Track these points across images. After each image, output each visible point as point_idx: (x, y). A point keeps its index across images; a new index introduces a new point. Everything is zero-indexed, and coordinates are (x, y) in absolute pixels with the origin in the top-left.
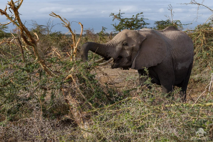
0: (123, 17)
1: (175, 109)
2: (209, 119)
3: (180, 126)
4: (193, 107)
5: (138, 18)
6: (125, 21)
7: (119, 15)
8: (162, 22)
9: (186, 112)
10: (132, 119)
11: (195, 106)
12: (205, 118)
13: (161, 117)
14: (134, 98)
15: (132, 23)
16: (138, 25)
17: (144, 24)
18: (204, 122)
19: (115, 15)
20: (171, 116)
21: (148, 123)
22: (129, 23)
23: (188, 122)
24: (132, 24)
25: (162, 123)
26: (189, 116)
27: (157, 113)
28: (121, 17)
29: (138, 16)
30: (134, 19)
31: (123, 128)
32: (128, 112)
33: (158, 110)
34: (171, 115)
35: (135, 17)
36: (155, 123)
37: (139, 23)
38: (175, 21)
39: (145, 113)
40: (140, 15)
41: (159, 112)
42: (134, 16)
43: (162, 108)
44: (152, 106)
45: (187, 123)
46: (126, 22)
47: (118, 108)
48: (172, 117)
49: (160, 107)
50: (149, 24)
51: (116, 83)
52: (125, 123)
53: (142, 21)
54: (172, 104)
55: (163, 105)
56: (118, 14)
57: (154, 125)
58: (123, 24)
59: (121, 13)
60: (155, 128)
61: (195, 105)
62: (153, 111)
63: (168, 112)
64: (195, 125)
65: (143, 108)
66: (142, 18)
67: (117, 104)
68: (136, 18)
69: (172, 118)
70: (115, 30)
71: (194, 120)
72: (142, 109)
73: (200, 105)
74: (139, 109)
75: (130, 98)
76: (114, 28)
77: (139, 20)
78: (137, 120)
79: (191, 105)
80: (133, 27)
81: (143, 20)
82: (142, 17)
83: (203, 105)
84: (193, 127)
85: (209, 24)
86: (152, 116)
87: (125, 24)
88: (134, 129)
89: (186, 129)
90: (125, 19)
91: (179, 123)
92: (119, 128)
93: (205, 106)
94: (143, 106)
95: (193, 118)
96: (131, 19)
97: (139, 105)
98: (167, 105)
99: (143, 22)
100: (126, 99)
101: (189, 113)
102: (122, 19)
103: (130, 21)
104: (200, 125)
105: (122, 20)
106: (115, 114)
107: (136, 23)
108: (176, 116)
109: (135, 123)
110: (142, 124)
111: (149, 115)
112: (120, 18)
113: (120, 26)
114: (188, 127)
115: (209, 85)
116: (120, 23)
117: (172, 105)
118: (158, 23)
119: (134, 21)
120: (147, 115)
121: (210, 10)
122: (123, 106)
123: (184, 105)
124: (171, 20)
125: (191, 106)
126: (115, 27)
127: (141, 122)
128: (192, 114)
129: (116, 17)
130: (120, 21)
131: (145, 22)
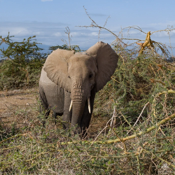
0: (13, 40)
1: (73, 147)
2: (110, 158)
3: (78, 167)
4: (93, 145)
5: (30, 42)
6: (15, 46)
7: (8, 38)
9: (85, 150)
10: (22, 159)
11: (95, 144)
12: (106, 157)
13: (56, 156)
14: (24, 134)
15: (24, 48)
16: (30, 50)
17: (37, 49)
18: (105, 161)
19: (3, 38)
20: (67, 156)
21: (40, 163)
22: (19, 48)
23: (87, 162)
24: (22, 49)
25: (57, 163)
26: (88, 155)
27: (51, 152)
28: (10, 41)
29: (30, 40)
30: (26, 43)
31: (11, 169)
32: (18, 151)
33: (52, 148)
34: (68, 154)
35: (26, 41)
36: (49, 163)
37: (31, 48)
38: (73, 47)
39: (38, 152)
40: (32, 39)
41: (53, 151)
42: (25, 39)
43: (58, 146)
44: (45, 144)
45: (85, 163)
46: (16, 47)
47: (6, 147)
48: (69, 156)
49: (55, 145)
50: (42, 49)
51: (3, 117)
52: (13, 164)
53: (35, 45)
54: (68, 141)
55: (58, 143)
56: (7, 37)
57: (47, 166)
58: (12, 49)
59: (10, 36)
60: (49, 169)
61: (95, 142)
62: (47, 149)
63: (64, 151)
64: (94, 165)
65: (35, 146)
66: (34, 43)
67: (5, 142)
68: (28, 43)
69: (69, 157)
70: (3, 56)
71: (93, 159)
72: (34, 147)
73: (101, 142)
74: (30, 148)
75: (20, 134)
76: (2, 53)
77: (31, 45)
78: (28, 160)
79: (91, 142)
80: (23, 53)
81: (36, 45)
82: (35, 41)
83: (104, 143)
84: (92, 167)
86: (45, 156)
87: (15, 49)
88: (25, 170)
89: (84, 170)
90: (15, 43)
91: (76, 163)
92: (7, 169)
93: (106, 143)
94: (35, 144)
95: (93, 158)
96: (22, 43)
97: (30, 143)
98: (63, 143)
99: (35, 47)
100: (16, 136)
101: (88, 151)
102: (11, 42)
103: (21, 45)
104: (100, 165)
105: (12, 45)
106: (2, 154)
107: (28, 48)
108: (74, 155)
109: (26, 164)
110: (34, 164)
111: (42, 155)
112: (8, 42)
113: (9, 51)
114: (86, 168)
115: (111, 120)
116: (9, 47)
117: (69, 143)
118: (53, 48)
119: (26, 45)
120: (40, 154)
122: (12, 145)
123: (83, 142)
125: (91, 144)
126: (3, 52)
127: (33, 162)
128: (91, 153)
129: (4, 40)
130: (9, 46)
131: (38, 47)
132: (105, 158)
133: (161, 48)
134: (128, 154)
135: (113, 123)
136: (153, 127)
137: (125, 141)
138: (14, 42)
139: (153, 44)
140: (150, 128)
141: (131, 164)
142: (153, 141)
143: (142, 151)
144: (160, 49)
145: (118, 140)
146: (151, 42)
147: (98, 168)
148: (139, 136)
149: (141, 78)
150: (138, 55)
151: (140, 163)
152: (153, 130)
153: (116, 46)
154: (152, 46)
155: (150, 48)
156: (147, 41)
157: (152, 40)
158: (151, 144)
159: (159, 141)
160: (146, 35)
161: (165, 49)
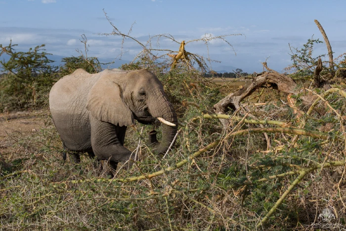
0: (16, 49)
1: (85, 187)
2: (133, 200)
3: (93, 211)
4: (111, 184)
5: (38, 52)
6: (19, 57)
7: (10, 47)
8: (72, 58)
9: (100, 191)
10: (22, 203)
11: (114, 182)
12: (127, 199)
13: (66, 198)
14: (25, 171)
15: (29, 59)
16: (37, 63)
17: (47, 61)
18: (127, 205)
19: (3, 47)
20: (78, 198)
22: (24, 59)
23: (104, 205)
24: (28, 60)
25: (65, 208)
26: (105, 197)
27: (59, 193)
28: (12, 50)
29: (38, 49)
30: (32, 54)
31: (9, 216)
34: (80, 196)
35: (33, 50)
36: (56, 207)
37: (39, 59)
38: (91, 59)
39: (41, 194)
40: (40, 48)
41: (62, 192)
42: (31, 49)
46: (20, 59)
48: (80, 199)
49: (63, 185)
50: (53, 61)
53: (43, 56)
55: (67, 183)
56: (8, 46)
57: (53, 211)
58: (15, 61)
59: (12, 45)
60: (55, 216)
61: (114, 180)
62: (53, 190)
63: (75, 192)
64: (113, 209)
66: (43, 53)
68: (35, 53)
69: (80, 201)
70: (3, 70)
72: (36, 188)
73: (122, 180)
74: (32, 189)
76: (2, 66)
77: (39, 56)
79: (109, 180)
80: (29, 65)
81: (46, 55)
82: (44, 51)
83: (125, 180)
84: (111, 212)
85: (138, 63)
87: (19, 61)
88: (25, 217)
90: (18, 54)
91: (90, 206)
92: (3, 215)
93: (128, 181)
94: (38, 184)
95: (111, 200)
96: (27, 53)
97: (32, 183)
99: (44, 58)
100: (13, 174)
101: (104, 192)
102: (14, 53)
103: (26, 56)
104: (120, 209)
105: (15, 56)
107: (35, 60)
108: (87, 197)
109: (27, 209)
110: (37, 210)
111: (47, 197)
112: (10, 52)
113: (11, 63)
115: (136, 151)
116: (11, 59)
117: (81, 181)
118: (67, 60)
119: (32, 56)
120: (44, 196)
121: (139, 44)
123: (99, 180)
124: (85, 56)
125: (109, 182)
126: (4, 65)
127: (35, 207)
129: (4, 50)
130: (11, 57)
131: (48, 58)
132: (125, 200)
133: (198, 61)
134: (155, 195)
135: (138, 154)
136: (185, 160)
137: (151, 178)
138: (17, 52)
139: (188, 56)
140: (181, 163)
141: (159, 206)
142: (185, 178)
143: (172, 191)
144: (196, 63)
145: (142, 177)
146: (186, 54)
147: (117, 212)
148: (167, 173)
149: (174, 98)
150: (170, 69)
151: (169, 206)
152: (185, 163)
153: (143, 59)
154: (187, 59)
155: (184, 61)
156: (180, 53)
157: (187, 51)
158: (183, 182)
159: (192, 177)
160: (180, 45)
161: (202, 63)
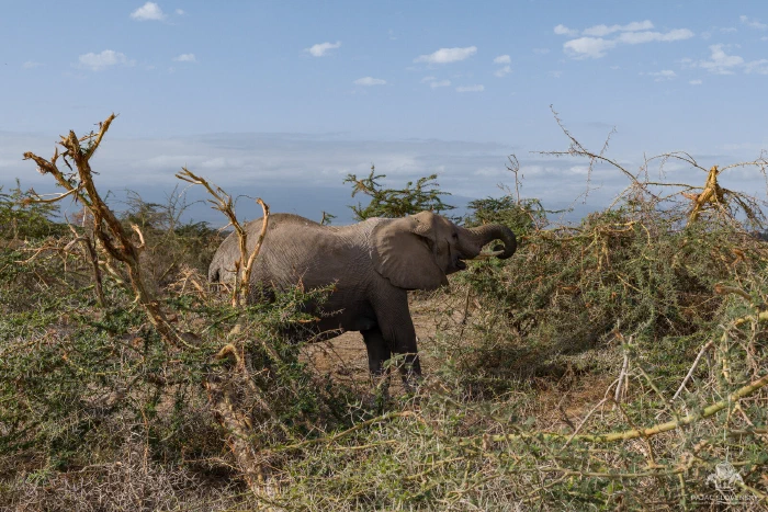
0: (384, 185)
1: (521, 447)
2: (613, 477)
3: (534, 496)
4: (570, 444)
5: (423, 190)
6: (387, 199)
7: (371, 180)
8: (488, 201)
9: (549, 457)
10: (399, 472)
11: (576, 441)
12: (603, 474)
13: (480, 469)
14: (405, 413)
15: (407, 203)
17: (440, 208)
18: (601, 485)
19: (359, 179)
20: (508, 468)
21: (442, 484)
22: (396, 203)
23: (556, 484)
25: (482, 486)
26: (558, 468)
27: (469, 457)
28: (375, 187)
29: (424, 184)
30: (412, 193)
31: (373, 497)
32: (388, 452)
33: (472, 448)
34: (510, 464)
35: (414, 186)
36: (464, 484)
37: (425, 203)
38: (527, 202)
39: (436, 458)
40: (428, 182)
41: (474, 456)
42: (411, 183)
43: (484, 446)
44: (454, 439)
45: (551, 487)
46: (390, 202)
47: (362, 441)
48: (511, 470)
49: (478, 442)
50: (453, 207)
51: (357, 369)
52: (378, 484)
53: (434, 198)
54: (511, 432)
55: (486, 437)
56: (368, 178)
57: (459, 491)
58: (380, 206)
59: (375, 175)
60: (463, 501)
61: (577, 437)
62: (459, 451)
63: (500, 456)
64: (574, 493)
65: (430, 442)
66: (432, 192)
67: (359, 431)
68: (418, 191)
69: (510, 473)
71: (571, 479)
72: (427, 445)
73: (590, 437)
74: (418, 446)
75: (395, 413)
76: (356, 216)
77: (425, 197)
78: (413, 477)
81: (438, 196)
82: (434, 188)
83: (598, 438)
84: (569, 498)
85: (621, 211)
86: (455, 466)
87: (386, 207)
88: (404, 500)
89: (550, 505)
90: (386, 192)
91: (529, 485)
92: (361, 496)
93: (604, 440)
94: (430, 438)
95: (570, 475)
96: (403, 192)
97: (418, 435)
98: (497, 437)
99: (435, 201)
100: (384, 417)
101: (557, 459)
102: (378, 191)
103: (401, 197)
104: (588, 493)
105: (380, 196)
106: (353, 458)
107: (417, 204)
108: (523, 466)
109: (406, 485)
110: (428, 488)
111: (447, 463)
112: (372, 189)
113: (372, 211)
114: (553, 500)
115: (617, 383)
116: (373, 203)
117: (512, 436)
118: (478, 204)
119: (412, 197)
120: (442, 462)
121: (624, 173)
122: (375, 437)
123: (545, 436)
124: (515, 198)
125: (565, 441)
127: (424, 481)
128: (565, 463)
129: (361, 185)
130: (372, 198)
131: (443, 201)
132: (598, 476)
133: (745, 208)
134: (658, 469)
135: (621, 390)
137: (650, 435)
138: (384, 190)
139: (725, 195)
141: (666, 493)
142: (721, 437)
145: (633, 432)
146: (720, 192)
147: (583, 500)
148: (684, 426)
151: (686, 492)
152: (720, 409)
154: (723, 201)
155: (715, 207)
156: (709, 190)
161: (754, 210)
